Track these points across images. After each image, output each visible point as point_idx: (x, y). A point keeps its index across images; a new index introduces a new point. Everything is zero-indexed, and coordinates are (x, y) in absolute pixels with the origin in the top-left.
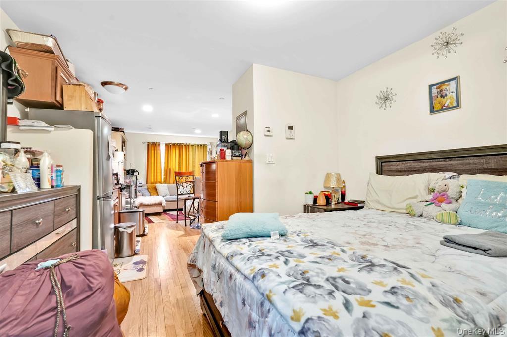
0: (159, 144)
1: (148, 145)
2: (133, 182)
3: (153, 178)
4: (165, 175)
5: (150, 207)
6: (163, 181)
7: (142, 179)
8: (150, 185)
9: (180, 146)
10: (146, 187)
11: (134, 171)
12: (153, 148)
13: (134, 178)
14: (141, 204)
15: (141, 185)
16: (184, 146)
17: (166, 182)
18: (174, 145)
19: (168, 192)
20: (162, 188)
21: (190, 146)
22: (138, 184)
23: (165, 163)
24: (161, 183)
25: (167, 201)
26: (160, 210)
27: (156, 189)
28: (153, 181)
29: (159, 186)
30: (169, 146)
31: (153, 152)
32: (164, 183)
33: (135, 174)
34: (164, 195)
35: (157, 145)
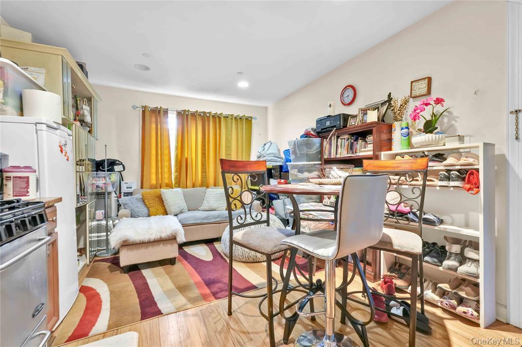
0: (166, 112)
1: (144, 112)
2: (113, 185)
3: (153, 177)
4: (176, 171)
5: (147, 247)
6: (173, 182)
7: (132, 180)
8: (149, 191)
9: (204, 118)
10: (139, 196)
11: (112, 163)
12: (153, 119)
13: (114, 177)
14: (125, 241)
15: (130, 190)
16: (211, 118)
17: (178, 184)
18: (194, 115)
19: (185, 204)
20: (174, 197)
21: (222, 119)
22: (124, 189)
23: (177, 148)
24: (169, 186)
25: (184, 226)
26: (171, 251)
27: (160, 199)
28: (154, 182)
29: (167, 193)
30: (184, 116)
31: (154, 126)
32: (176, 187)
33: (117, 168)
34: (177, 211)
35: (162, 113)
